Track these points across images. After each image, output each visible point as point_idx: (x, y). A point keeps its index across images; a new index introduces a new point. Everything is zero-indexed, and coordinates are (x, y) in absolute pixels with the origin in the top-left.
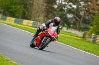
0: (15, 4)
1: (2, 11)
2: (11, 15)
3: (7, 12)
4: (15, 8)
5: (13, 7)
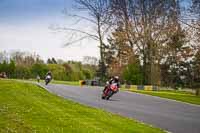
3: (129, 81)
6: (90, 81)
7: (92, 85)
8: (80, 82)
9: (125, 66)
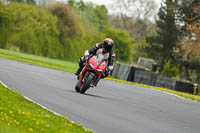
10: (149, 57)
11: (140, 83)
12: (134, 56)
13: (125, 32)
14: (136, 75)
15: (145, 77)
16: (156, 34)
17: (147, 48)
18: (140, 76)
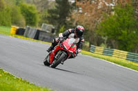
0: (128, 27)
1: (106, 39)
2: (121, 46)
3: (113, 41)
4: (128, 34)
5: (125, 32)
6: (33, 30)
7: (37, 38)
8: (14, 28)
9: (110, 10)
10: (50, 23)
11: (42, 40)
12: (39, 23)
13: (33, 6)
14: (40, 35)
15: (46, 37)
16: (55, 8)
17: (48, 17)
18: (43, 36)
